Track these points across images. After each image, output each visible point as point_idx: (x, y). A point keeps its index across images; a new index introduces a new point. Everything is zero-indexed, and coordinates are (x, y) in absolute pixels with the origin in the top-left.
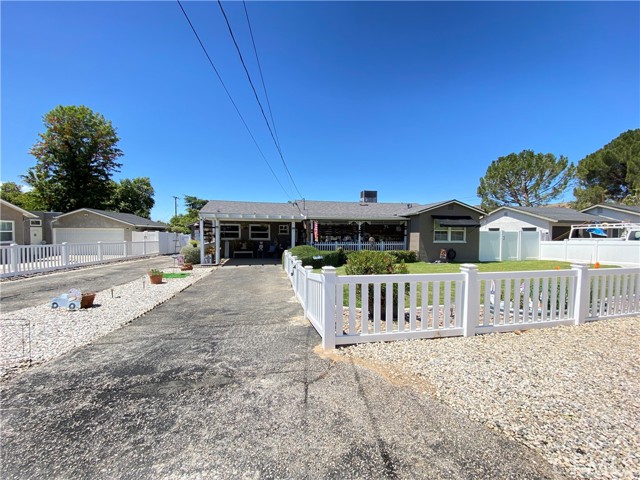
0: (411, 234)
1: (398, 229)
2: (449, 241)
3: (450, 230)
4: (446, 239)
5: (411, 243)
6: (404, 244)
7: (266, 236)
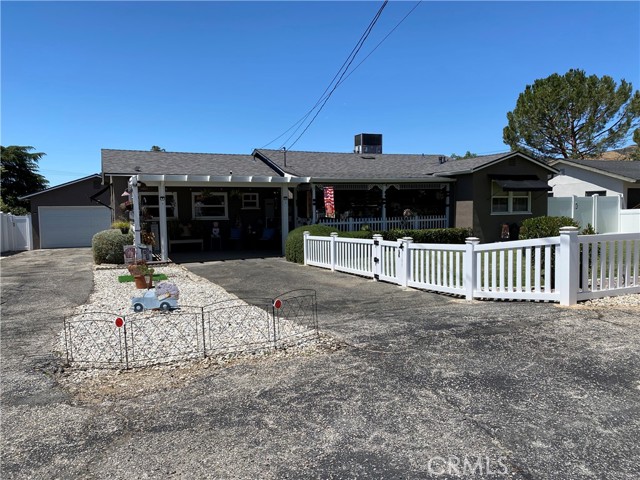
0: (458, 203)
1: (439, 196)
2: (511, 212)
3: (511, 196)
4: (507, 210)
5: (458, 217)
6: (446, 218)
7: (221, 211)
